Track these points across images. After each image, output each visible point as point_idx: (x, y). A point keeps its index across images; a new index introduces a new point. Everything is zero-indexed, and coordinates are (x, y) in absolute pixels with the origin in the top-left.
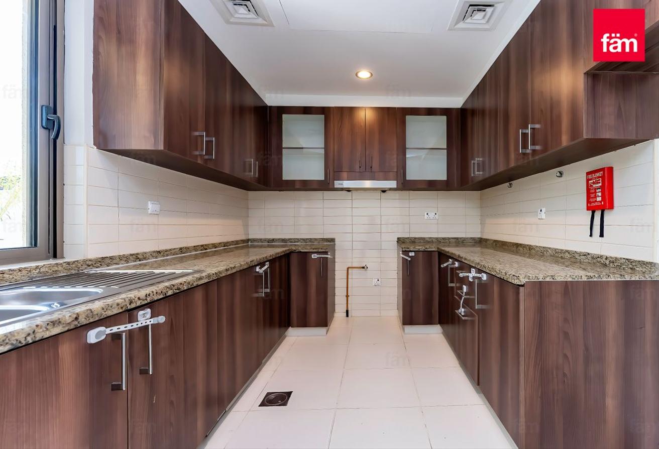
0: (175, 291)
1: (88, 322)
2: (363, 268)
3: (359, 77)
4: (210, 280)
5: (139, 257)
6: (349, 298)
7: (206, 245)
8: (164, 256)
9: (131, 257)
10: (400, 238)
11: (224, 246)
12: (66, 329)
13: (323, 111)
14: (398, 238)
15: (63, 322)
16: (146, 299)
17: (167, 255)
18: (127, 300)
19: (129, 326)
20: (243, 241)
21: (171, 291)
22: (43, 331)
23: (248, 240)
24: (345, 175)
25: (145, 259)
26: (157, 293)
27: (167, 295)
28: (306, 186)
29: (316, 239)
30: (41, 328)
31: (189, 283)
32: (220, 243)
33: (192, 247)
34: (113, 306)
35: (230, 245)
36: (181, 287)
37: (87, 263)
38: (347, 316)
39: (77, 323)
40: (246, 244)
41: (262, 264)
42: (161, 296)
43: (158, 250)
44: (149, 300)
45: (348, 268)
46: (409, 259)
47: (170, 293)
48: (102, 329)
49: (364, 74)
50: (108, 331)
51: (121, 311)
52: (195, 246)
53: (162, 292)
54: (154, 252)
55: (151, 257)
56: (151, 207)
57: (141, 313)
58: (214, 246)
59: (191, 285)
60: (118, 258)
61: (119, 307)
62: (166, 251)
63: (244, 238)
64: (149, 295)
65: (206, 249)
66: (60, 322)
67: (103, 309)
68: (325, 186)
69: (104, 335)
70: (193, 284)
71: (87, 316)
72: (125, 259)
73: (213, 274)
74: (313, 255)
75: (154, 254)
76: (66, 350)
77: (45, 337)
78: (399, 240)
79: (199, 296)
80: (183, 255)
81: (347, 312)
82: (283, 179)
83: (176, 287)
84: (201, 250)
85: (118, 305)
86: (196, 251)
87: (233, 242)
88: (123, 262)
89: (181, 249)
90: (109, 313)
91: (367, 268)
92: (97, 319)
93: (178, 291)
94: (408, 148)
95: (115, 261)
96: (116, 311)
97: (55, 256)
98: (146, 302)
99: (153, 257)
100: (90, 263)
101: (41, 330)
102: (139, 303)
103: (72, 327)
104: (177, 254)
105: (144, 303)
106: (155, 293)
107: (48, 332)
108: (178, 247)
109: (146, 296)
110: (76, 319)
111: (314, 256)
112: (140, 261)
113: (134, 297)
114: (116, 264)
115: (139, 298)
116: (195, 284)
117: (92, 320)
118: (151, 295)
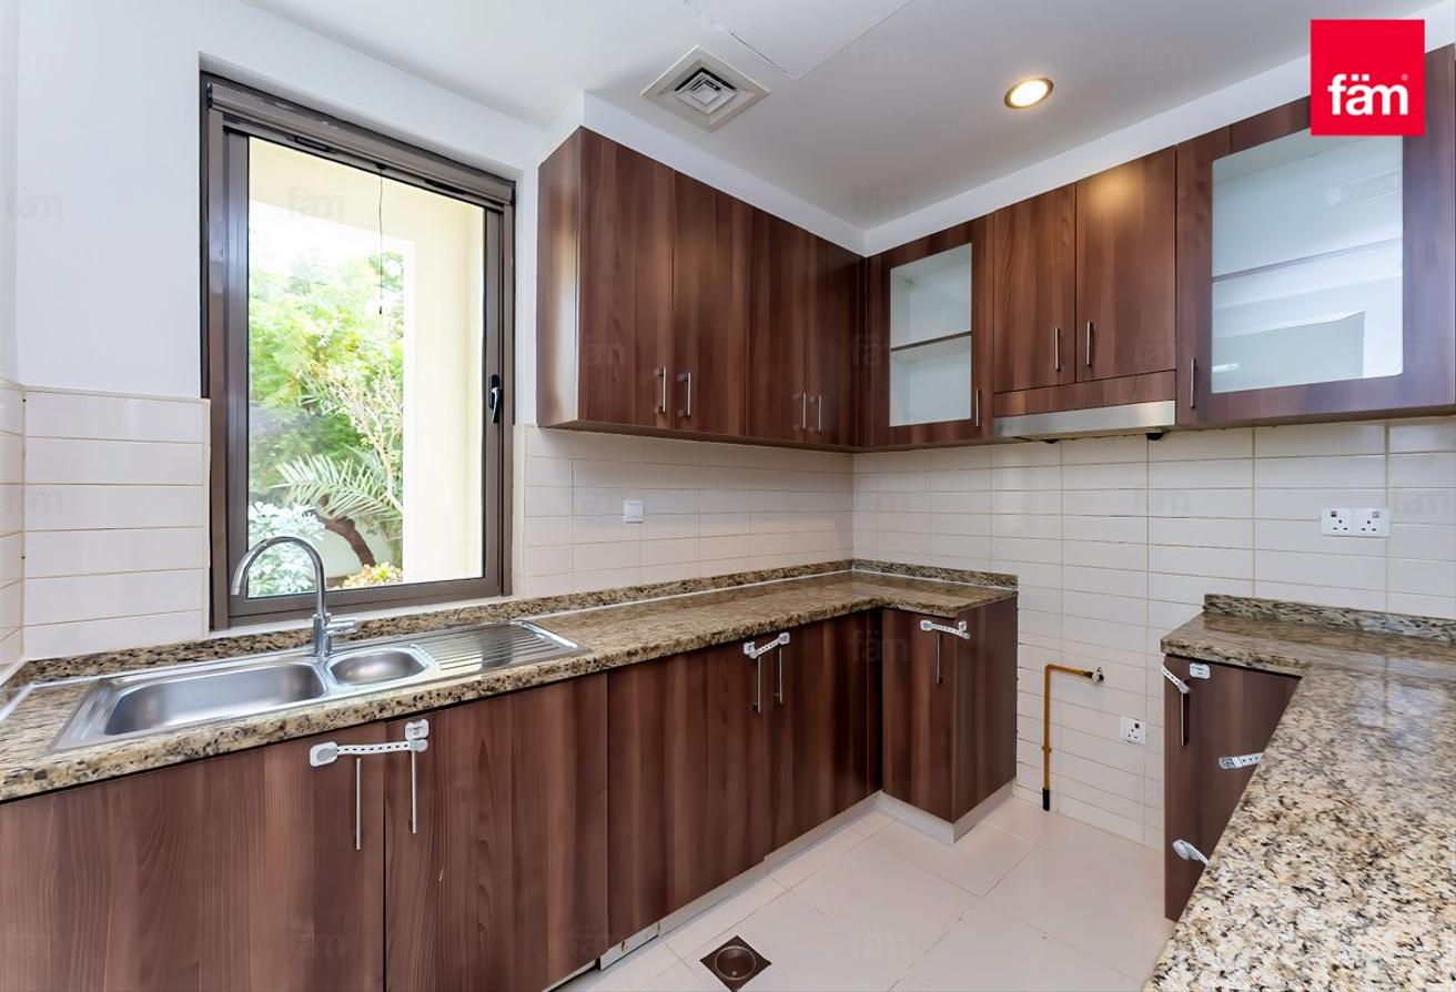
0: (482, 693)
1: (302, 735)
2: (1089, 675)
3: (1014, 107)
4: (578, 674)
5: (603, 597)
6: (1052, 757)
7: (740, 575)
8: (649, 597)
9: (589, 599)
10: (1217, 597)
11: (784, 577)
12: (266, 741)
13: (970, 232)
14: (1208, 597)
15: (260, 730)
16: (415, 705)
17: (656, 595)
18: (375, 705)
19: (385, 748)
20: (836, 566)
21: (474, 692)
22: (230, 741)
23: (850, 563)
24: (1018, 399)
25: (614, 601)
26: (438, 695)
27: (463, 699)
28: (932, 436)
29: (973, 574)
30: (227, 736)
31: (519, 679)
32: (774, 571)
33: (707, 579)
34: (347, 714)
35: (800, 574)
36: (497, 685)
37: (521, 607)
38: (1046, 806)
39: (282, 734)
40: (843, 571)
41: (760, 637)
42: (449, 701)
43: (639, 585)
44: (420, 706)
45: (1049, 668)
46: (1184, 689)
47: (470, 695)
48: (331, 745)
49: (1029, 92)
50: (342, 750)
51: (362, 721)
52: (714, 579)
53: (450, 694)
54: (631, 589)
55: (624, 598)
56: (631, 508)
57: (410, 725)
58: (760, 576)
59: (524, 684)
60: (567, 599)
61: (359, 715)
62: (655, 587)
63: (839, 557)
64: (421, 698)
65: (741, 583)
66: (255, 731)
67: (328, 717)
68: (970, 435)
69: (333, 756)
70: (528, 681)
71: (300, 726)
72: (580, 601)
73: (589, 662)
74: (923, 622)
75: (631, 594)
76: (276, 768)
77: (232, 749)
78: (1213, 604)
79: (555, 703)
80: (689, 594)
81: (1046, 794)
82: (892, 425)
83: (485, 686)
84: (729, 585)
85: (356, 711)
86: (717, 588)
87: (806, 567)
88: (574, 606)
89: (684, 583)
90: (340, 723)
91: (1101, 678)
92: (317, 731)
93: (490, 693)
94: (1220, 278)
95: (562, 605)
96: (352, 721)
97: (502, 593)
98: (414, 709)
99: (629, 597)
100: (525, 607)
101: (226, 740)
102: (398, 711)
103: (274, 739)
104: (676, 593)
105: (409, 711)
106: (434, 695)
107: (236, 744)
108: (678, 579)
109: (415, 698)
110: (282, 728)
111: (926, 625)
112: (605, 604)
113: (388, 701)
114: (565, 609)
115: (399, 703)
116: (535, 682)
117: (307, 732)
118: (427, 698)
